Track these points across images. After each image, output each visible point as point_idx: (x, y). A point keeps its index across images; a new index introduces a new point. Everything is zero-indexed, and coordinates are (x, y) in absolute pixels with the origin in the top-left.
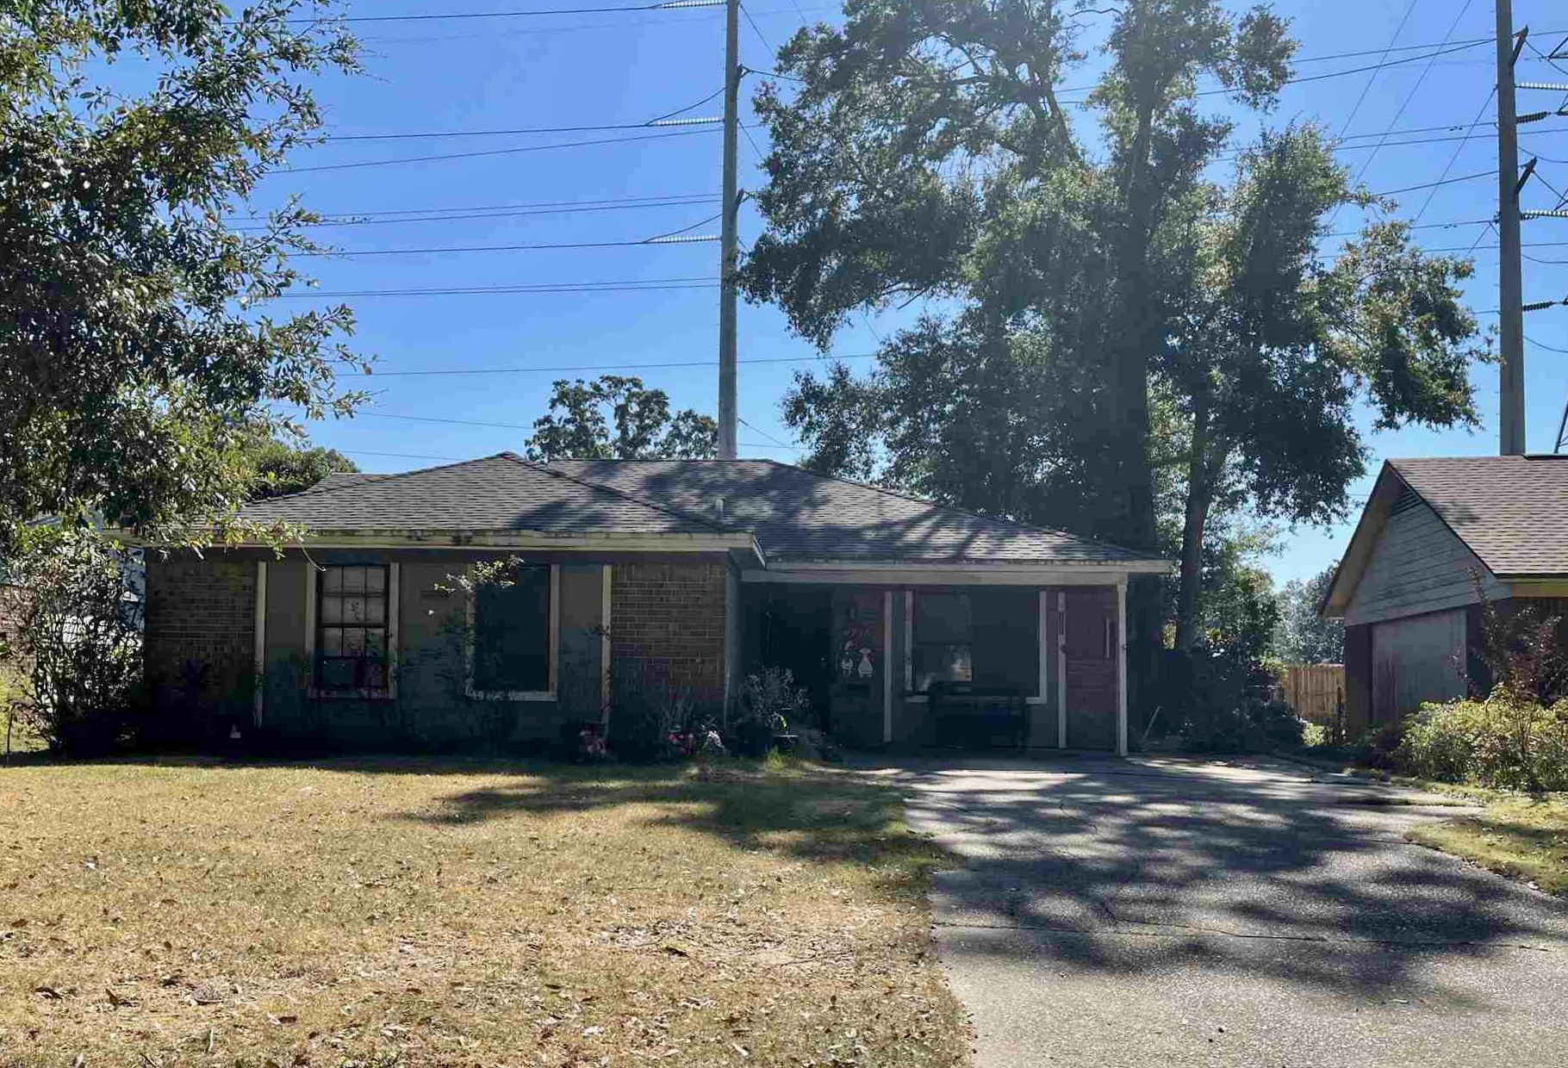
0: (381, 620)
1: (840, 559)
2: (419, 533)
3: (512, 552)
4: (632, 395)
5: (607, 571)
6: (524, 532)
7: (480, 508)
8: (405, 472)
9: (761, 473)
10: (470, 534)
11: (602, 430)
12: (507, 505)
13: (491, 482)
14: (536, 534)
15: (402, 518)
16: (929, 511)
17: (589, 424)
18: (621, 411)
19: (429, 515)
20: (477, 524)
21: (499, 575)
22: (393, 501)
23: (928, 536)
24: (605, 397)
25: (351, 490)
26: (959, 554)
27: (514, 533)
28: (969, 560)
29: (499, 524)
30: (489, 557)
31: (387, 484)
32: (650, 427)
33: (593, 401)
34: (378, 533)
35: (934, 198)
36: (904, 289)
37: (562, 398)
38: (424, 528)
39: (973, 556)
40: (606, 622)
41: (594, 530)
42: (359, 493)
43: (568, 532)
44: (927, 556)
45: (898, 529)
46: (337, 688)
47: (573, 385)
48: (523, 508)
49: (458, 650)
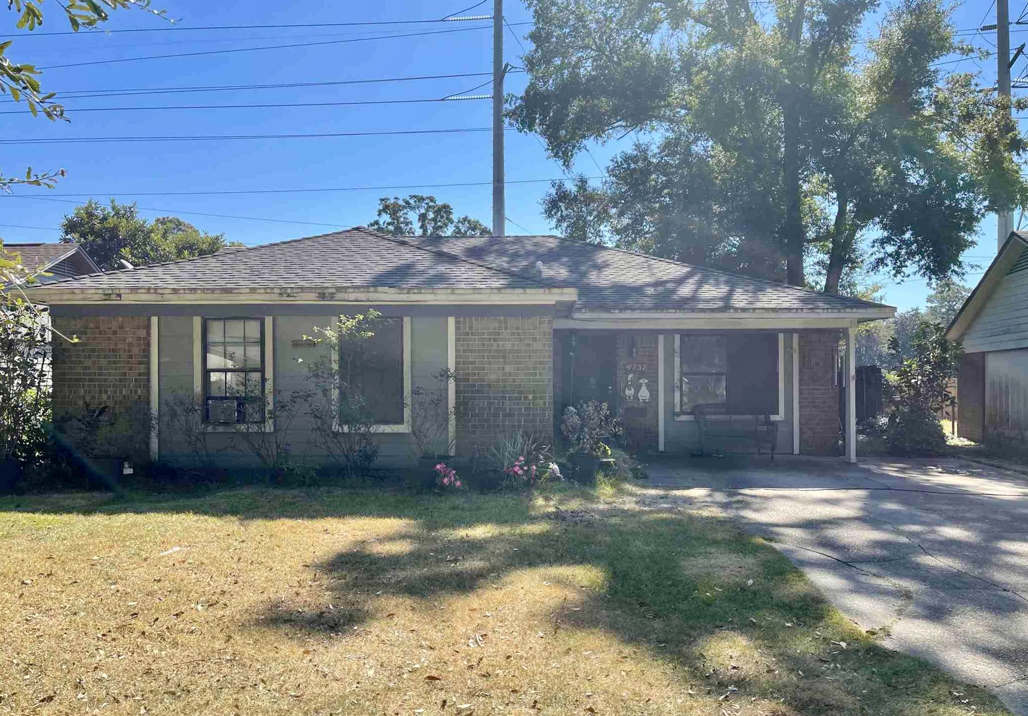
0: (259, 365)
1: (632, 309)
2: (289, 291)
3: (371, 306)
4: (429, 207)
5: (451, 321)
6: (379, 289)
7: (340, 269)
8: (278, 242)
9: (552, 246)
10: (334, 291)
11: (411, 229)
12: (364, 267)
13: (348, 249)
14: (392, 290)
15: (275, 278)
16: (689, 272)
17: (402, 226)
18: (423, 217)
19: (297, 274)
20: (340, 282)
21: (359, 327)
22: (267, 265)
23: (696, 291)
24: (412, 208)
25: (232, 256)
26: (726, 305)
27: (372, 289)
28: (736, 309)
29: (358, 282)
30: (351, 311)
31: (263, 250)
32: (441, 227)
33: (405, 211)
34: (253, 291)
35: (645, 60)
36: (621, 126)
37: (386, 209)
38: (293, 285)
39: (737, 306)
40: (452, 366)
41: (441, 286)
42: (239, 258)
43: (419, 288)
44: (700, 306)
45: (670, 286)
46: (221, 424)
47: (392, 201)
48: (376, 269)
49: (326, 392)
